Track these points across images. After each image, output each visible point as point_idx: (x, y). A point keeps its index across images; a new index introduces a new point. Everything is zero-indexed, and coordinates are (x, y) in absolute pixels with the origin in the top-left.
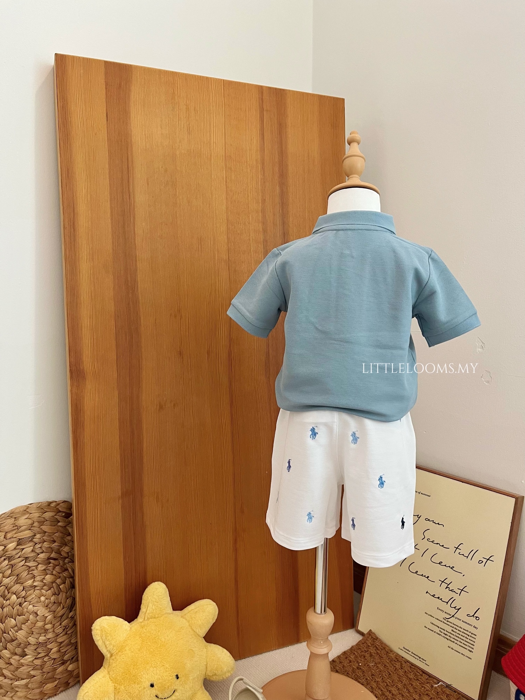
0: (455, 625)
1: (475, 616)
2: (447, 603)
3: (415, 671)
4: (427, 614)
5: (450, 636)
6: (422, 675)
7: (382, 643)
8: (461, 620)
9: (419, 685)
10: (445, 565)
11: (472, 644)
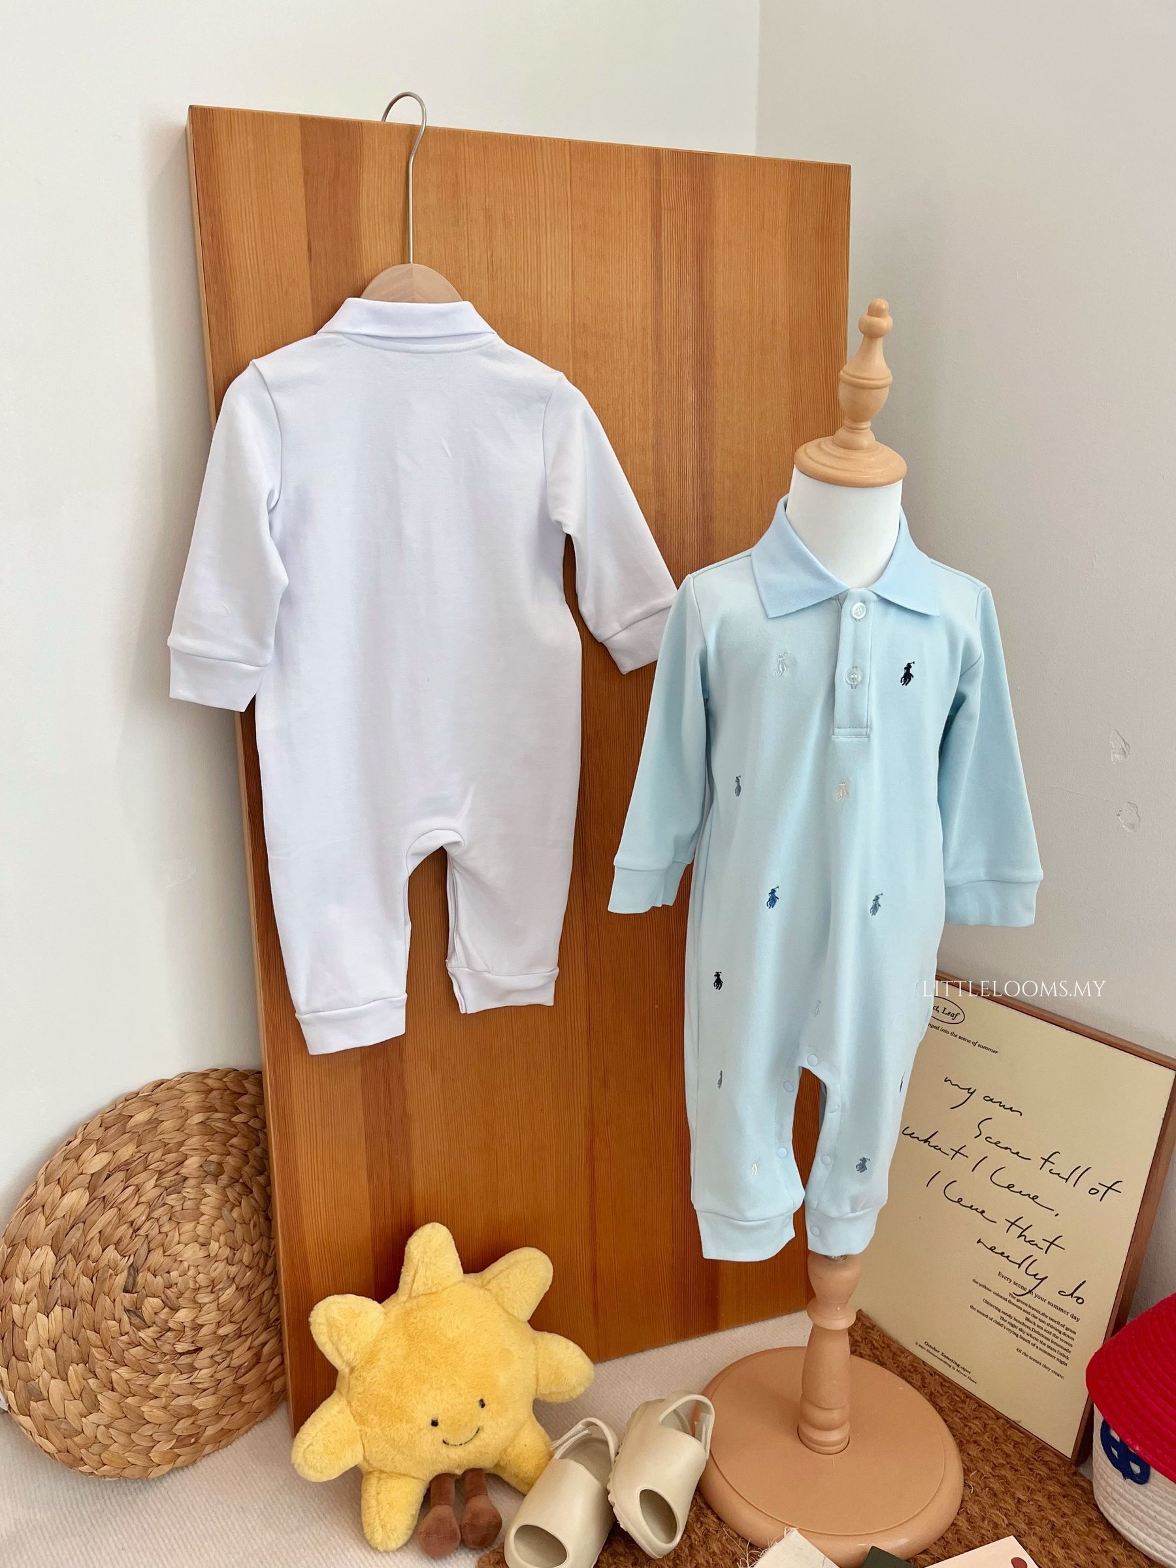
0: (1033, 1309)
1: (1074, 1295)
2: (1020, 1265)
3: (951, 1392)
4: (977, 1283)
5: (1021, 1330)
6: (964, 1402)
7: (883, 1335)
8: (1047, 1302)
9: (958, 1421)
10: (1020, 1192)
11: (1065, 1349)
